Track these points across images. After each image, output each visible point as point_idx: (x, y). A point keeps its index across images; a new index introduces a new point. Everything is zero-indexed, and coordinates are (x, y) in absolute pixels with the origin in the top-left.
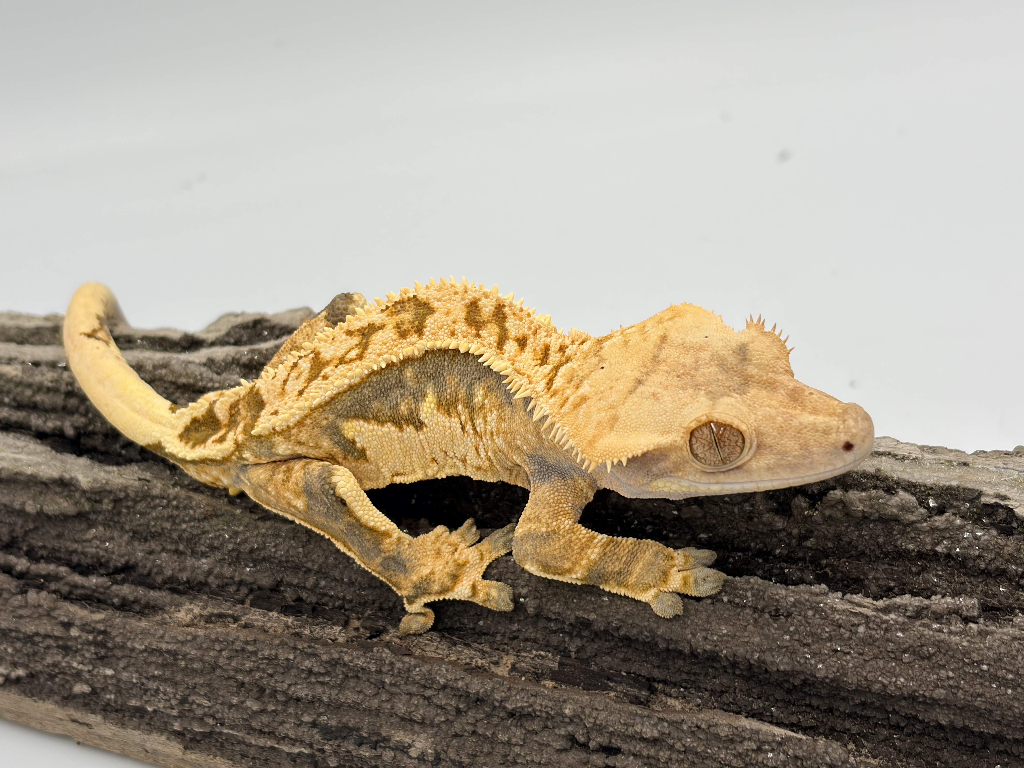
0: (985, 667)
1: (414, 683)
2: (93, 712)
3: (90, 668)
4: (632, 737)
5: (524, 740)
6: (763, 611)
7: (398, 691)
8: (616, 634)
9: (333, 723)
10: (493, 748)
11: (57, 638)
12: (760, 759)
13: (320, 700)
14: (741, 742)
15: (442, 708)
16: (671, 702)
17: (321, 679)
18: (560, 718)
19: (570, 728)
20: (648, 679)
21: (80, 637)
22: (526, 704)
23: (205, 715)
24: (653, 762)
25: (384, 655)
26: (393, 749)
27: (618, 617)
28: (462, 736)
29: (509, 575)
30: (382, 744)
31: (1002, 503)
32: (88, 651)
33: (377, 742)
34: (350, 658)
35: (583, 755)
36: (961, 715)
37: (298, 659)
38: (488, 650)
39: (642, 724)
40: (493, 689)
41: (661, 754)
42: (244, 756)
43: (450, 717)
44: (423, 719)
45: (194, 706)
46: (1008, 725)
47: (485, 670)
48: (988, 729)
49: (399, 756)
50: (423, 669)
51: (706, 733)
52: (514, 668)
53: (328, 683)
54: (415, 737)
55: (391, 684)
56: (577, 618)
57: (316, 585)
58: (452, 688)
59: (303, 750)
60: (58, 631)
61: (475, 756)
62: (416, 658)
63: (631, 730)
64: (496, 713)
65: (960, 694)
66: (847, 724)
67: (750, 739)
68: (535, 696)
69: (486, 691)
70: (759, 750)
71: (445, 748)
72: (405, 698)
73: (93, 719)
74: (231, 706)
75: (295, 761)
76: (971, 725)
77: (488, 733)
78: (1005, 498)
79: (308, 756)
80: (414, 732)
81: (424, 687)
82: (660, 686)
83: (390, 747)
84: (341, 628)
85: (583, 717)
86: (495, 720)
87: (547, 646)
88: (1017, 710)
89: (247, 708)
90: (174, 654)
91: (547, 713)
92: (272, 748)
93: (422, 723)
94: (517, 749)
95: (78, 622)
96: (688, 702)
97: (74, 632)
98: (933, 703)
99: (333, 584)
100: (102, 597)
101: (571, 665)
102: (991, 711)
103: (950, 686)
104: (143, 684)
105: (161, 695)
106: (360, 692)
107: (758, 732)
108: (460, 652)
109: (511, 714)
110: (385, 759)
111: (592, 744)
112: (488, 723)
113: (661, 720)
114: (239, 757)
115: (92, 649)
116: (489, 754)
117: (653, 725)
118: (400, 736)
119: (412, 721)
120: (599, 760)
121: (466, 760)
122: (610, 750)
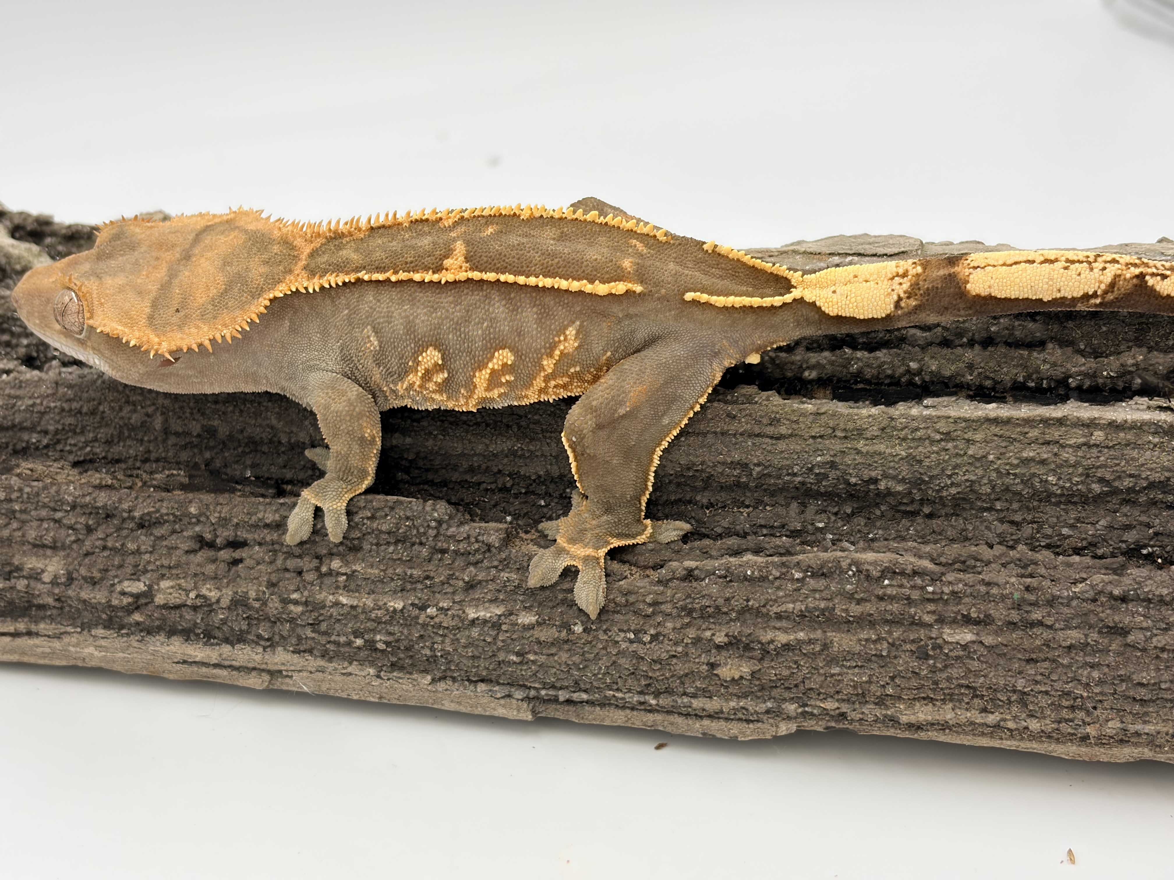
4: (256, 526)
7: (29, 517)
19: (197, 529)
22: (152, 509)
24: (277, 547)
26: (27, 578)
28: (93, 553)
30: (16, 574)
33: (10, 572)
35: (211, 553)
43: (81, 537)
44: (55, 541)
49: (33, 583)
54: (47, 562)
61: (107, 570)
71: (77, 567)
72: (35, 524)
80: (45, 556)
85: (208, 514)
86: (125, 533)
91: (173, 514)
112: (118, 536)
118: (32, 563)
119: (44, 546)
120: (225, 554)
121: (97, 575)
122: (235, 544)
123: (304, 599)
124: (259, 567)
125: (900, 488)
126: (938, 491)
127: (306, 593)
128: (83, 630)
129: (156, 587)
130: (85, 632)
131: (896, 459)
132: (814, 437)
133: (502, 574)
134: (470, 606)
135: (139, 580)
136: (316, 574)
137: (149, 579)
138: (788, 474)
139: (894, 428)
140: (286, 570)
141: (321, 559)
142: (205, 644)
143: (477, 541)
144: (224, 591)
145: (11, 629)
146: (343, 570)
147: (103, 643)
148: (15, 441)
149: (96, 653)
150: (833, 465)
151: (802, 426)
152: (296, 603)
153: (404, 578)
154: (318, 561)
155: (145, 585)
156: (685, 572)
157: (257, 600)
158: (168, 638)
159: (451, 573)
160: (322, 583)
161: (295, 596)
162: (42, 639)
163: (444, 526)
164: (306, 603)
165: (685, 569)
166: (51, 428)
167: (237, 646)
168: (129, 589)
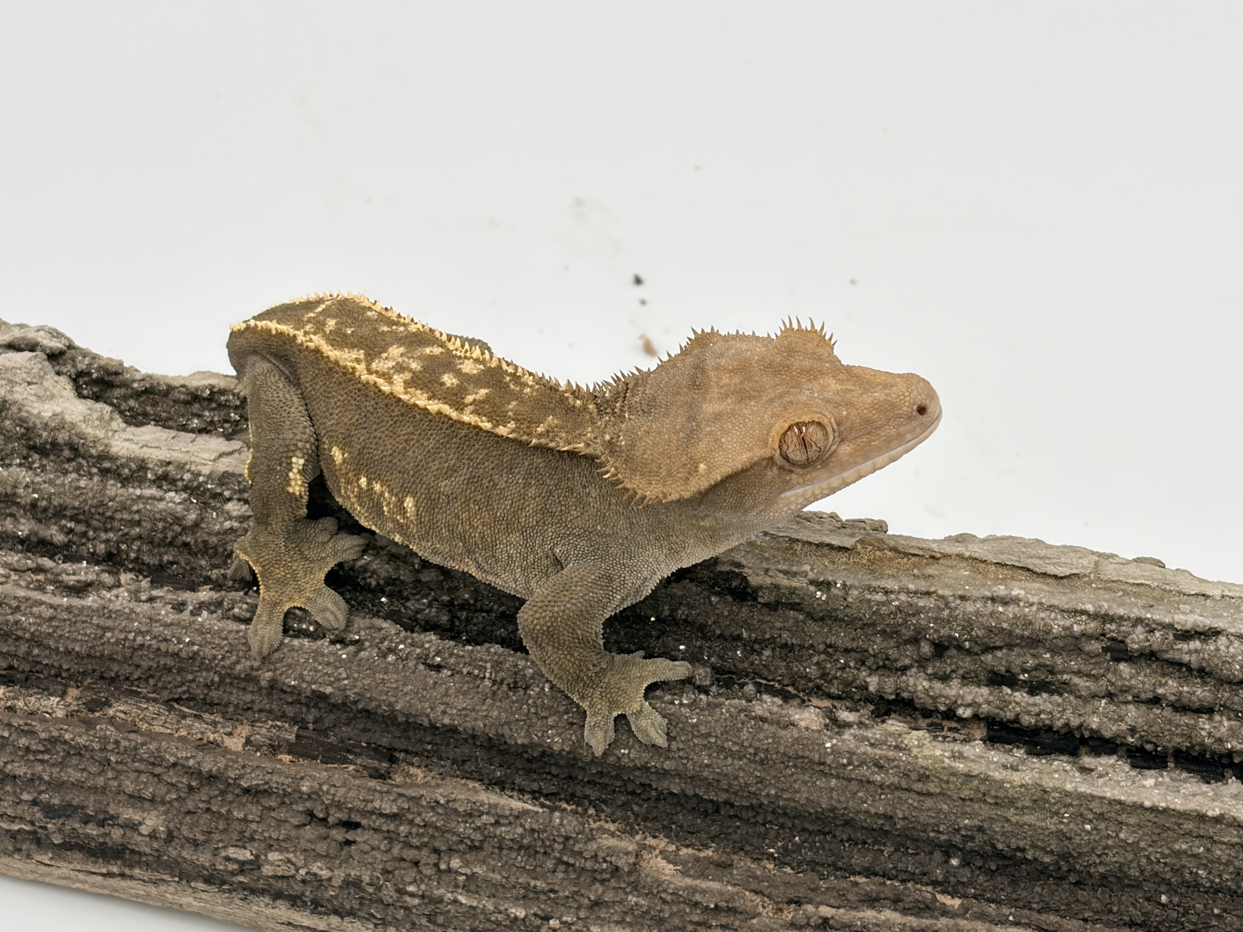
0: (713, 740)
1: (142, 760)
4: (372, 813)
5: (261, 817)
6: (502, 682)
7: (125, 768)
8: (354, 708)
9: (56, 801)
10: (228, 824)
12: (498, 833)
13: (40, 778)
14: (480, 816)
15: (173, 785)
16: (413, 770)
17: (40, 757)
18: (297, 795)
19: (308, 804)
20: (389, 749)
22: (261, 782)
24: (393, 836)
25: (108, 733)
26: (122, 827)
27: (355, 690)
28: (195, 813)
29: (241, 647)
30: (111, 822)
31: (737, 570)
33: (105, 820)
34: (71, 736)
35: (322, 831)
36: (691, 783)
37: (14, 736)
38: (221, 720)
39: (382, 800)
40: (226, 766)
41: (402, 828)
43: (182, 795)
44: (153, 796)
46: (735, 793)
47: (218, 745)
48: (717, 795)
49: (129, 833)
50: (151, 747)
51: (445, 808)
52: (248, 742)
53: (47, 761)
54: (145, 815)
55: (117, 762)
56: (313, 691)
57: (29, 653)
58: (183, 766)
59: (23, 826)
61: (210, 833)
62: (142, 735)
63: (370, 807)
64: (230, 789)
65: (690, 765)
66: (588, 791)
67: (488, 813)
68: (271, 773)
69: (219, 768)
70: (497, 823)
71: (178, 826)
72: (133, 775)
75: (15, 838)
76: (701, 794)
77: (223, 811)
78: (739, 565)
79: (29, 832)
80: (143, 810)
81: (153, 764)
82: (402, 755)
83: (118, 825)
84: (58, 699)
85: (321, 794)
86: (230, 797)
87: (283, 717)
88: (742, 780)
91: (284, 790)
93: (152, 801)
94: (254, 826)
96: (431, 771)
98: (664, 774)
99: (47, 652)
101: (308, 738)
102: (718, 781)
103: (680, 757)
106: (84, 770)
107: (496, 806)
108: (190, 727)
109: (247, 791)
110: (114, 836)
111: (331, 820)
112: (223, 800)
113: (400, 795)
116: (224, 831)
117: (393, 801)
118: (129, 814)
119: (141, 799)
120: (339, 835)
121: (200, 837)
122: (350, 825)
123: (420, 893)
124: (374, 853)
125: (1047, 859)
126: (1085, 867)
127: (423, 887)
128: (181, 879)
129: (263, 857)
130: (184, 882)
131: (1046, 833)
132: (963, 800)
133: (630, 898)
134: (595, 924)
135: (245, 848)
136: (434, 869)
137: (256, 849)
138: (934, 831)
139: (1048, 802)
140: (404, 860)
141: (439, 854)
142: (312, 913)
143: (605, 861)
144: (336, 873)
145: (104, 871)
146: (463, 871)
147: (203, 896)
148: (103, 670)
149: (194, 903)
150: (980, 829)
151: (952, 786)
152: (412, 895)
153: (527, 887)
154: (436, 856)
155: (252, 854)
156: (820, 921)
157: (371, 884)
158: (274, 900)
159: (576, 889)
160: (440, 878)
161: (411, 888)
162: (137, 882)
163: (571, 842)
164: (423, 897)
165: (820, 917)
166: (145, 664)
167: (347, 919)
168: (234, 856)
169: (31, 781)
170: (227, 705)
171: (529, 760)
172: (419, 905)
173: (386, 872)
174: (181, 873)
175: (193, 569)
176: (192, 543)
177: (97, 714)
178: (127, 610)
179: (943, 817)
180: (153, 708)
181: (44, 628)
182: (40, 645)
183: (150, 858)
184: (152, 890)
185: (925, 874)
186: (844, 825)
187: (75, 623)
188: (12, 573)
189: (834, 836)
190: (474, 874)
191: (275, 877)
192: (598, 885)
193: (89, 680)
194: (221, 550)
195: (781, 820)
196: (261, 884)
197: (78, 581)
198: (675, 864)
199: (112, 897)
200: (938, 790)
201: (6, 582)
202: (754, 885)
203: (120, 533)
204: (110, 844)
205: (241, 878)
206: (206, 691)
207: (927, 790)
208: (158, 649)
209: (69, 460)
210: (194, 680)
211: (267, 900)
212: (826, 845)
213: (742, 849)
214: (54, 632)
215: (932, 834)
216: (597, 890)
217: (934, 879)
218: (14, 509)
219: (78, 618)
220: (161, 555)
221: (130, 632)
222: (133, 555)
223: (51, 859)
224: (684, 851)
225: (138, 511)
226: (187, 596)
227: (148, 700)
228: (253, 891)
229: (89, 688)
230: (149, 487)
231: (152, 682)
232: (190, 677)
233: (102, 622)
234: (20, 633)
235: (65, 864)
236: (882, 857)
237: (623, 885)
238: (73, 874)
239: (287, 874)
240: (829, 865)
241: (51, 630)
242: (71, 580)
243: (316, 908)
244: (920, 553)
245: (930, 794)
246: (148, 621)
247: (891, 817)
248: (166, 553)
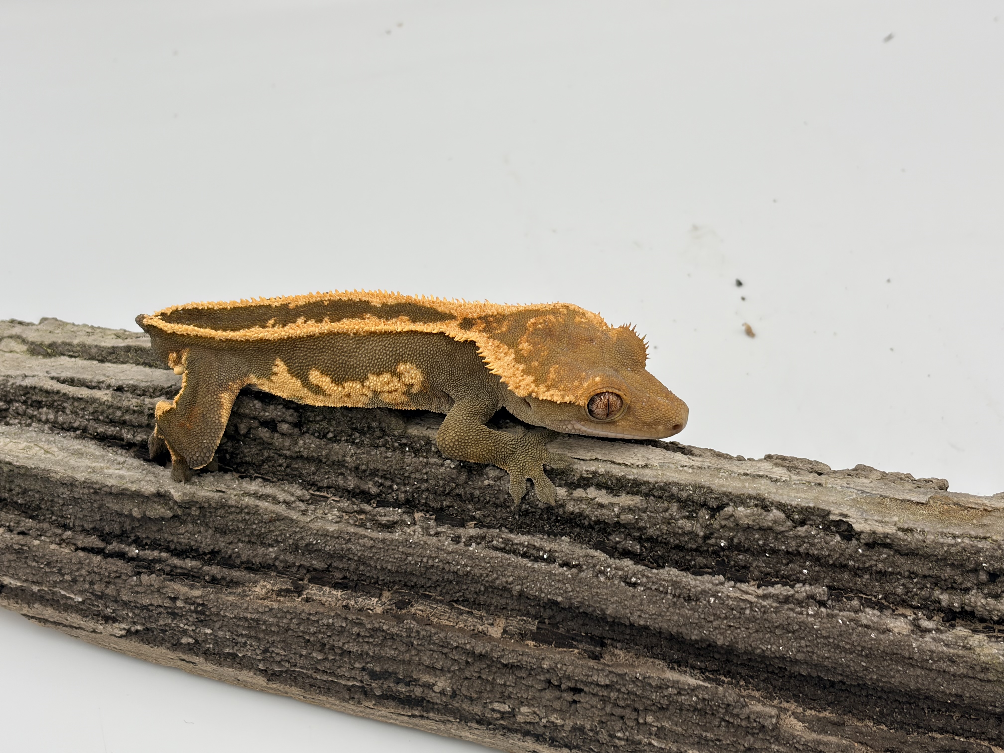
0: (831, 640)
1: (434, 644)
2: (197, 655)
3: (194, 628)
5: (515, 684)
6: (679, 596)
8: (577, 611)
9: (378, 669)
10: (493, 687)
11: (166, 608)
12: (680, 700)
13: (367, 654)
14: (667, 689)
15: (456, 660)
16: (617, 652)
17: (366, 640)
18: (539, 670)
20: (601, 638)
21: (184, 607)
23: (282, 660)
25: (412, 626)
27: (578, 600)
29: (499, 568)
31: (844, 520)
32: (191, 616)
34: (387, 627)
36: (815, 669)
37: (349, 626)
38: (485, 615)
39: (598, 675)
40: (492, 650)
41: (612, 694)
42: (311, 686)
45: (274, 655)
46: (847, 676)
47: (485, 634)
48: (834, 677)
50: (440, 635)
51: (642, 682)
52: (505, 632)
53: (371, 643)
55: (418, 645)
56: (549, 599)
57: (357, 569)
58: (462, 648)
59: (355, 683)
60: (168, 603)
62: (434, 627)
63: (590, 679)
64: (494, 664)
65: (815, 657)
66: (740, 670)
67: (672, 687)
68: (522, 655)
69: (487, 651)
70: (679, 694)
73: (196, 659)
74: (301, 656)
75: (350, 690)
76: (822, 676)
77: (490, 678)
78: (846, 516)
79: (359, 687)
81: (442, 646)
82: (609, 642)
83: (419, 685)
84: (377, 599)
87: (528, 614)
88: (852, 669)
89: (313, 657)
90: (257, 621)
92: (332, 681)
93: (442, 670)
94: (510, 689)
95: (182, 597)
96: (629, 652)
97: (179, 604)
98: (797, 662)
99: (369, 568)
100: (196, 575)
101: (545, 629)
102: (835, 668)
103: (808, 652)
104: (234, 639)
105: (248, 647)
106: (396, 649)
107: (678, 682)
108: (466, 621)
109: (505, 666)
110: (416, 693)
111: (563, 686)
113: (610, 672)
114: (308, 686)
115: (194, 615)
116: (491, 691)
117: (606, 676)
169: (361, 656)
170: (489, 605)
171: (698, 648)
172: (625, 745)
173: (601, 722)
174: (460, 716)
175: (464, 511)
176: (463, 494)
177: (404, 611)
178: (422, 542)
179: (998, 697)
180: (440, 608)
181: (368, 554)
182: (364, 564)
183: (440, 706)
184: (442, 727)
185: (983, 733)
186: (925, 699)
187: (388, 550)
188: (344, 514)
189: (918, 706)
190: (662, 726)
191: (525, 723)
192: (750, 736)
193: (396, 587)
194: (482, 499)
195: (879, 694)
196: (515, 726)
197: (388, 521)
198: (803, 722)
199: (415, 729)
200: (995, 679)
201: (340, 521)
202: (861, 738)
203: (414, 487)
204: (413, 696)
205: (502, 722)
206: (475, 596)
207: (987, 678)
208: (444, 569)
209: (380, 438)
210: (467, 589)
211: (519, 736)
212: (912, 712)
213: (850, 712)
214: (373, 556)
215: (990, 708)
216: (749, 740)
217: (990, 737)
218: (343, 470)
219: (390, 547)
220: (442, 502)
221: (424, 557)
222: (423, 501)
223: (374, 705)
224: (808, 712)
225: (427, 473)
226: (460, 531)
227: (437, 601)
228: (510, 730)
229: (396, 592)
230: (433, 457)
231: (439, 589)
232: (465, 587)
233: (405, 550)
234: (351, 556)
235: (384, 709)
236: (952, 721)
237: (768, 738)
238: (388, 715)
239: (533, 721)
240: (913, 725)
241: (371, 555)
242: (384, 520)
243: (553, 742)
244: (977, 507)
245: (989, 681)
246: (436, 550)
247: (961, 696)
248: (445, 500)
